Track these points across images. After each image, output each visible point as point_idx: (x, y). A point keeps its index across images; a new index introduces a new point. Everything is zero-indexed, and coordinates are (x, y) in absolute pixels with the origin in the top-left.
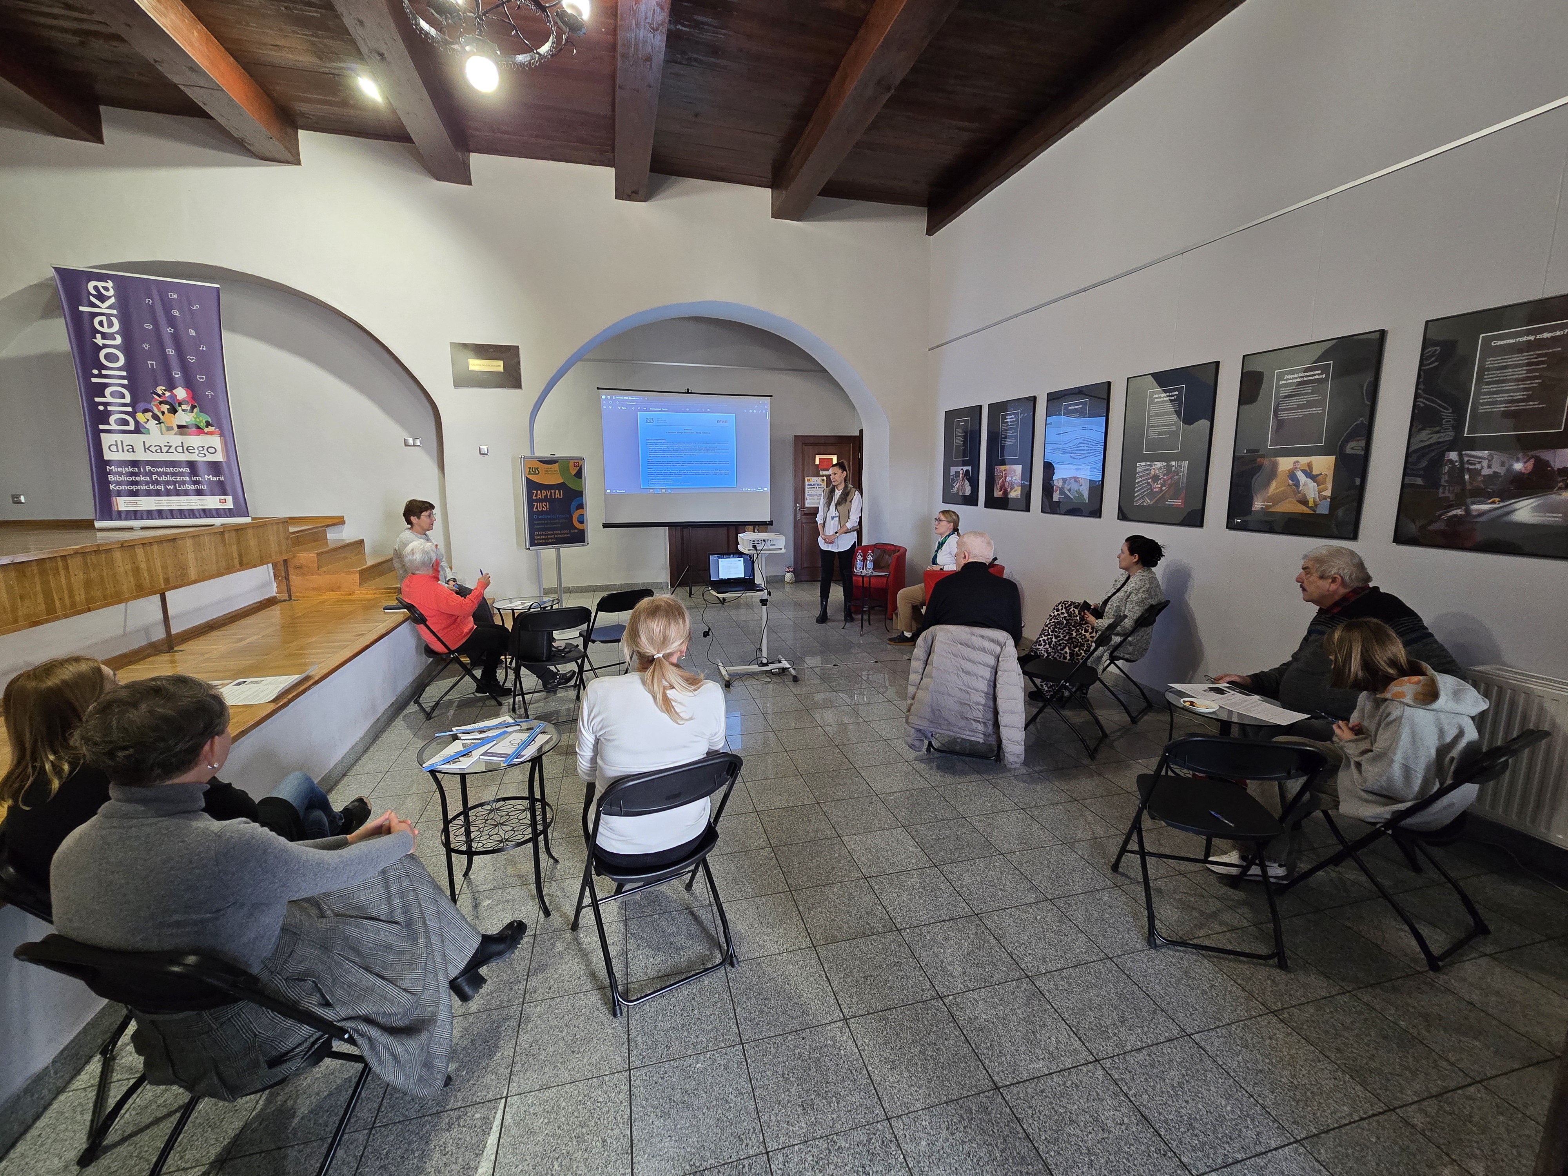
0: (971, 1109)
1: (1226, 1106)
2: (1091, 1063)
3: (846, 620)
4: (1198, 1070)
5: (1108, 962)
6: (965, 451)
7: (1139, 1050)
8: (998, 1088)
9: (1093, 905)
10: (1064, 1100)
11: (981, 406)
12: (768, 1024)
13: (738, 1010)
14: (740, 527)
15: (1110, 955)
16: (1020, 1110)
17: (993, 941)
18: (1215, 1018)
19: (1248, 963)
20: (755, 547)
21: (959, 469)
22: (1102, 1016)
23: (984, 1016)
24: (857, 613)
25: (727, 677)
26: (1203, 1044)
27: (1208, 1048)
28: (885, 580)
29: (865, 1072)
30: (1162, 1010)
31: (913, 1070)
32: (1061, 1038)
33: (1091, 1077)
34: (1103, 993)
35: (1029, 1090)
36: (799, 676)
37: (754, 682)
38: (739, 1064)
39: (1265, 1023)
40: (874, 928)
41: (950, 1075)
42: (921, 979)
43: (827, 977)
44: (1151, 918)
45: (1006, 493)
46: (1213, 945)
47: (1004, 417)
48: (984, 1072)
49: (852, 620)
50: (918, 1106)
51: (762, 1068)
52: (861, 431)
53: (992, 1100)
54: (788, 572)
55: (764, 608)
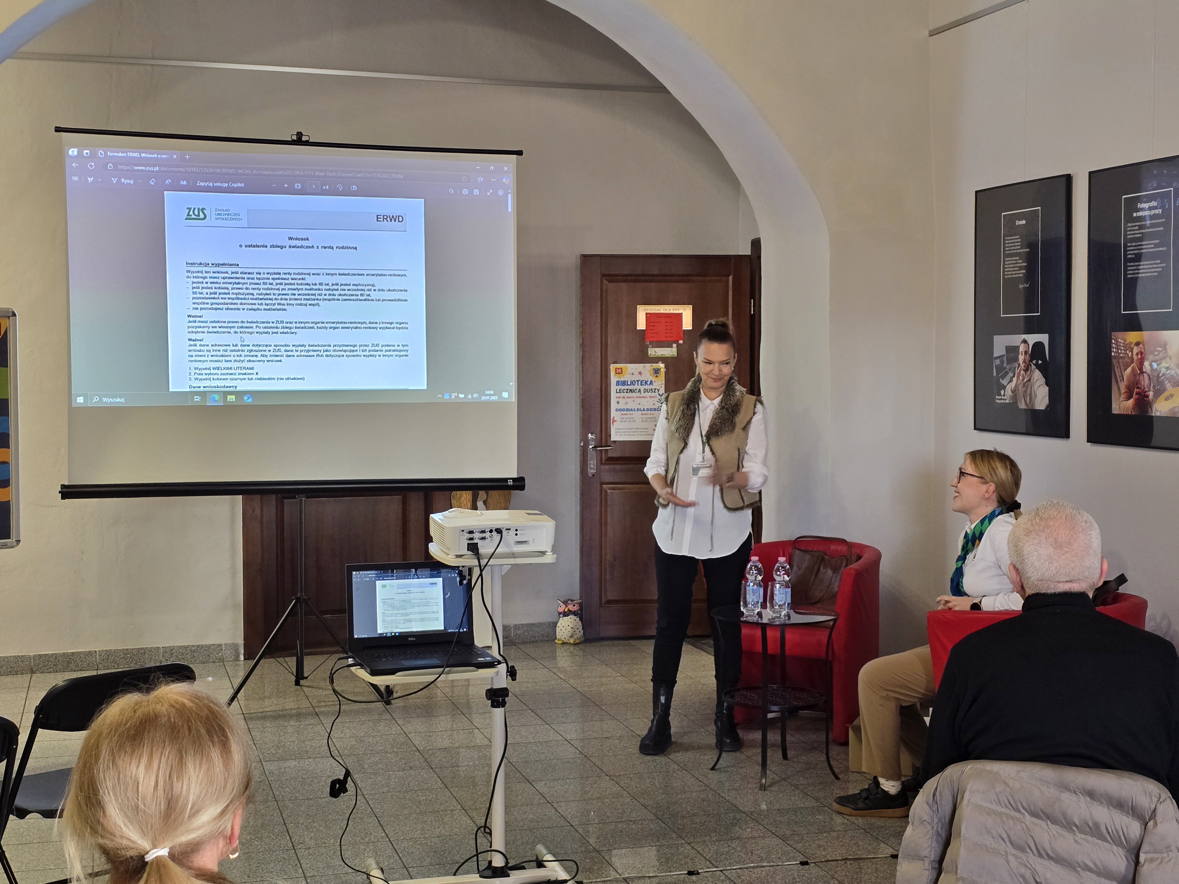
3: (721, 746)
6: (1030, 293)
11: (1068, 179)
20: (473, 548)
21: (1016, 340)
24: (750, 725)
28: (823, 636)
45: (1144, 404)
47: (1132, 204)
49: (737, 745)
52: (756, 244)
54: (565, 614)
55: (499, 712)
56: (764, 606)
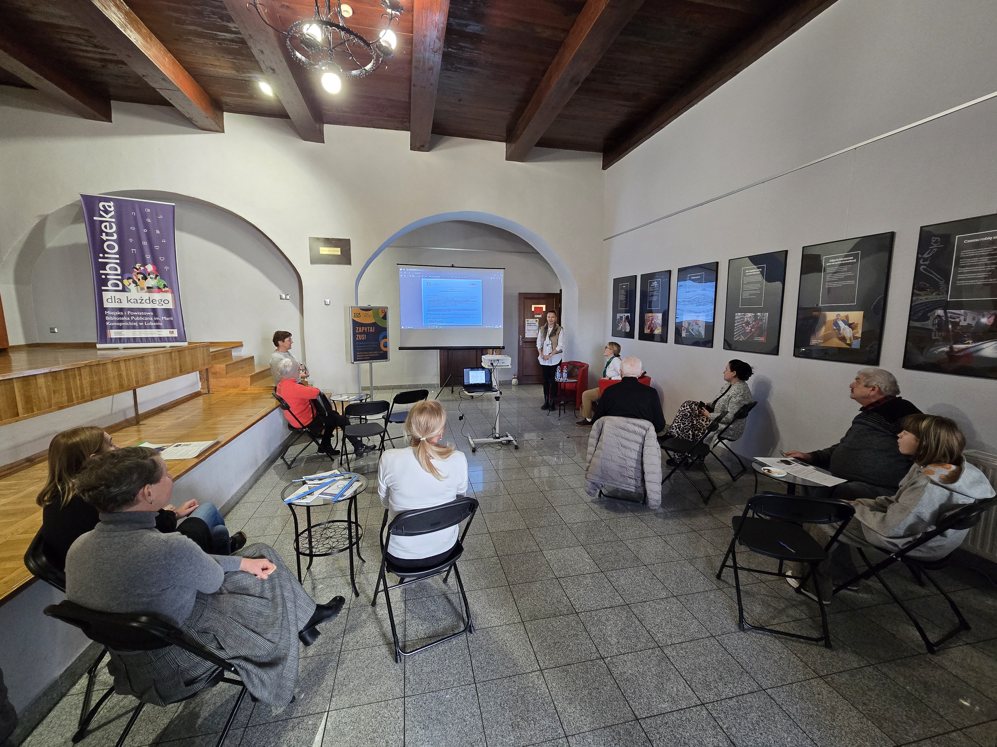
0: (619, 732)
1: (787, 738)
2: (699, 705)
4: (769, 713)
5: (712, 639)
6: (626, 303)
7: (731, 698)
8: (638, 720)
9: (704, 601)
10: (681, 729)
11: (636, 276)
12: (492, 671)
13: (473, 661)
14: (484, 350)
15: (714, 634)
16: (651, 735)
17: (637, 622)
18: (781, 679)
19: (805, 643)
20: (492, 364)
21: (622, 315)
22: (707, 675)
23: (630, 671)
25: (473, 446)
26: (773, 696)
27: (776, 698)
28: (574, 385)
29: (552, 705)
30: (747, 673)
31: (583, 705)
32: (680, 688)
33: (698, 715)
34: (709, 659)
35: (659, 722)
36: (519, 445)
37: (491, 449)
38: (474, 696)
39: (815, 684)
40: (561, 611)
41: (608, 709)
42: (590, 645)
43: (530, 642)
44: (741, 610)
45: (652, 331)
46: (782, 630)
47: (651, 283)
48: (629, 708)
50: (586, 729)
51: (488, 700)
52: (561, 290)
53: (634, 727)
54: (514, 378)
55: (498, 402)
56: (561, 377)
